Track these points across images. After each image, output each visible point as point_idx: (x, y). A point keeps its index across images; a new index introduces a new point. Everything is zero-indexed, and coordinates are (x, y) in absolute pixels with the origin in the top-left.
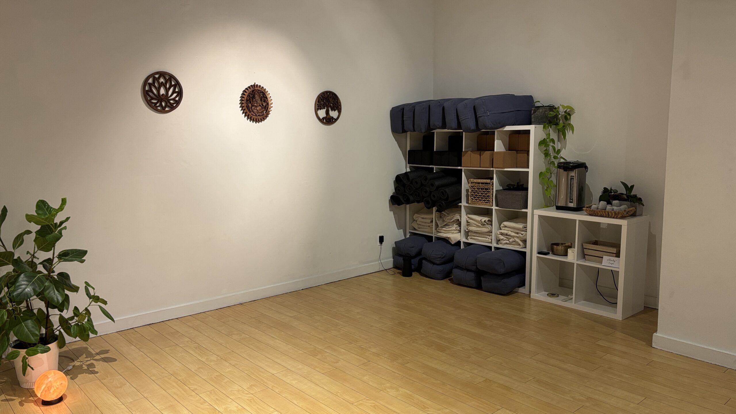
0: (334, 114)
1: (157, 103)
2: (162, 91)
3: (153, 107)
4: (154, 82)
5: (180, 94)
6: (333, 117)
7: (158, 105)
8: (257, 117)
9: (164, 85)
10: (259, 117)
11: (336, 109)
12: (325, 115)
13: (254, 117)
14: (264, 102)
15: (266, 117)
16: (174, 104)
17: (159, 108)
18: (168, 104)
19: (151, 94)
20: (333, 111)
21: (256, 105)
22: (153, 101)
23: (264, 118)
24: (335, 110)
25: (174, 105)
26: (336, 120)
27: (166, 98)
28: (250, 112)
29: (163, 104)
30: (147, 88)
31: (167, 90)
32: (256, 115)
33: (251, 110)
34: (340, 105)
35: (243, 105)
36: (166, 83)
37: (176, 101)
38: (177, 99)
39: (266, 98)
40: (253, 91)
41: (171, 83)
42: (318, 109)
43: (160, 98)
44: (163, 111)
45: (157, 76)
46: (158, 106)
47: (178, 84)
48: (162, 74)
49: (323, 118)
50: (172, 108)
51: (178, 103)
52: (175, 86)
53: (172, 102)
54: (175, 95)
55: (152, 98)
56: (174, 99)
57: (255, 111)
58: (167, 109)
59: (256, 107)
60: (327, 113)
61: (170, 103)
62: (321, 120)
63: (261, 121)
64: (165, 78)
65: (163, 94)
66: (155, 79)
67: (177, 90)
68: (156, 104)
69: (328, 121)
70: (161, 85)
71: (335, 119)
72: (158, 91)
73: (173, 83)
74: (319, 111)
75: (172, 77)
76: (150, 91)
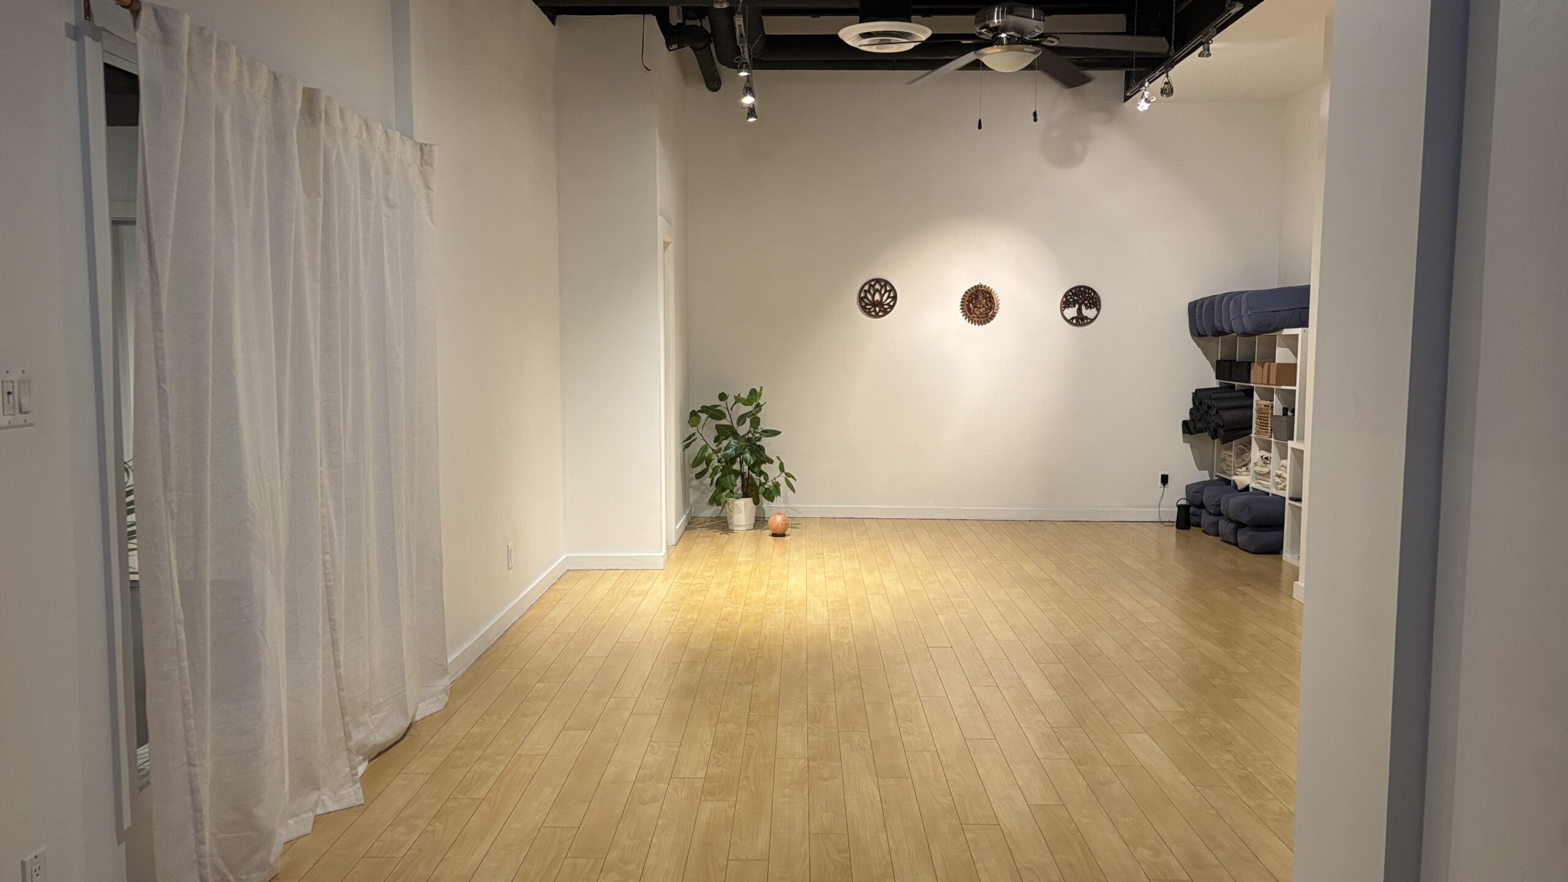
0: (1089, 313)
2: (877, 297)
3: (869, 313)
4: (869, 288)
5: (895, 298)
6: (1087, 317)
7: (872, 310)
8: (978, 319)
9: (880, 291)
10: (982, 320)
11: (1094, 307)
12: (1076, 315)
13: (975, 319)
14: (990, 303)
15: (991, 319)
16: (887, 308)
17: (873, 313)
18: (882, 309)
19: (865, 300)
20: (1089, 309)
21: (979, 306)
22: (867, 307)
23: (987, 320)
24: (1091, 308)
25: (888, 310)
26: (1092, 320)
27: (880, 304)
28: (971, 314)
29: (877, 309)
30: (862, 295)
31: (882, 296)
32: (978, 317)
33: (972, 312)
34: (1100, 302)
35: (964, 307)
36: (881, 290)
37: (891, 306)
38: (891, 304)
39: (992, 297)
40: (977, 291)
41: (886, 288)
42: (1065, 308)
43: (874, 304)
44: (877, 316)
45: (873, 283)
46: (872, 312)
47: (893, 289)
48: (878, 281)
49: (1073, 318)
50: (886, 313)
51: (892, 307)
52: (890, 291)
53: (886, 307)
54: (890, 300)
55: (867, 304)
56: (888, 304)
57: (978, 313)
58: (880, 314)
59: (979, 308)
60: (1080, 310)
61: (884, 308)
62: (1069, 321)
63: (985, 323)
64: (880, 285)
65: (878, 300)
66: (871, 286)
67: (892, 295)
68: (870, 309)
69: (1080, 321)
70: (876, 291)
71: (1090, 319)
72: (873, 296)
73: (888, 289)
74: (1067, 309)
75: (887, 283)
76: (866, 297)
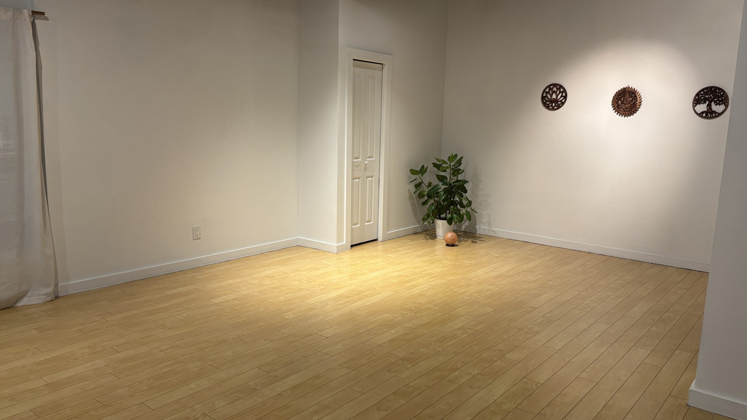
0: (718, 108)
1: (550, 104)
2: (554, 96)
3: (547, 107)
4: (549, 90)
5: (565, 97)
6: (715, 111)
8: (625, 113)
9: (556, 93)
10: (627, 113)
11: (722, 104)
14: (635, 100)
15: (635, 112)
16: (560, 104)
17: (551, 107)
18: (557, 105)
19: (546, 98)
20: (718, 105)
21: (625, 103)
22: (547, 103)
23: (632, 113)
24: (720, 104)
26: (720, 114)
27: (556, 101)
28: (619, 108)
29: (554, 105)
30: (544, 95)
31: (557, 96)
32: (625, 111)
34: (728, 100)
35: (614, 103)
36: (557, 91)
38: (563, 101)
39: (637, 96)
40: (625, 92)
41: (560, 90)
42: (696, 104)
43: (552, 101)
44: (553, 109)
45: (552, 87)
47: (565, 91)
48: (555, 85)
49: (703, 113)
50: (559, 107)
51: (563, 103)
52: (562, 92)
54: (562, 98)
55: (547, 101)
56: (561, 101)
57: (624, 108)
58: (555, 108)
60: (709, 106)
62: (700, 115)
63: (629, 115)
64: (557, 88)
65: (554, 98)
67: (564, 95)
69: (709, 114)
70: (554, 92)
71: (718, 113)
72: (551, 96)
73: (562, 90)
74: (698, 106)
75: (561, 87)
76: (546, 96)
